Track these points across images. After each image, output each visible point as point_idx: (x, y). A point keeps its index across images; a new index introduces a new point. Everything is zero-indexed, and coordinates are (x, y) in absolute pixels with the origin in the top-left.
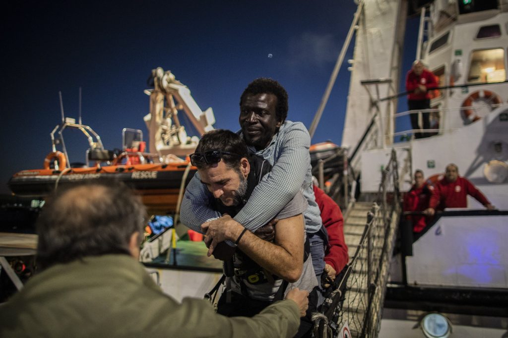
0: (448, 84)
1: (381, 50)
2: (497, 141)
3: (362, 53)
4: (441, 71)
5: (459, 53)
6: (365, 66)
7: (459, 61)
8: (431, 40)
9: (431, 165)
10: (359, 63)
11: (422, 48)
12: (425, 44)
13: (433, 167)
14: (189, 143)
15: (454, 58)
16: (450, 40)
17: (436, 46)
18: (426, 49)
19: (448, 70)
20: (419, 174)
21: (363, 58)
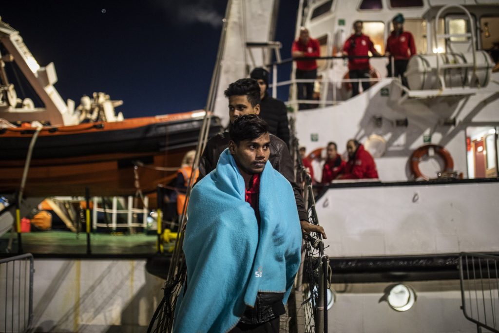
0: (330, 54)
1: (260, 12)
2: (378, 116)
3: (239, 12)
4: (324, 40)
5: (342, 22)
6: (242, 28)
7: (342, 31)
8: (312, 7)
9: (314, 138)
10: (235, 23)
11: (303, 14)
12: (306, 10)
13: (316, 140)
14: (19, 106)
15: (337, 28)
16: (333, 8)
17: (317, 13)
18: (306, 16)
19: (331, 40)
20: (332, 147)
21: (239, 18)
